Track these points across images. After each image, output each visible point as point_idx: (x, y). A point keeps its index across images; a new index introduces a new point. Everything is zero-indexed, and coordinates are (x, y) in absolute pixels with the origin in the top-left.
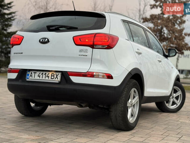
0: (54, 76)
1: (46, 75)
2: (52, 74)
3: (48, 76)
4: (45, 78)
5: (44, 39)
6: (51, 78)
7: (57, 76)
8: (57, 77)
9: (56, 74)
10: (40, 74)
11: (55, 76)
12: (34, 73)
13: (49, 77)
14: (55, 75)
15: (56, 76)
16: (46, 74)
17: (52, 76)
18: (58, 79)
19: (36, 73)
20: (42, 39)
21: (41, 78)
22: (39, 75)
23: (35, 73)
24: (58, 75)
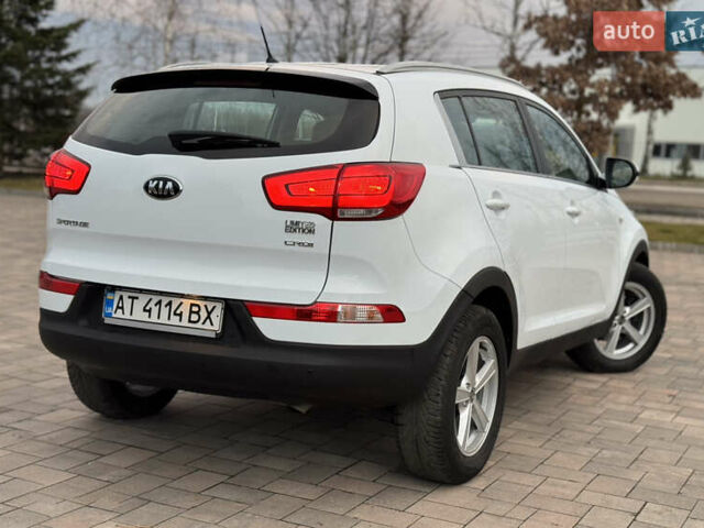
0: (198, 313)
1: (173, 310)
2: (192, 305)
3: (178, 312)
4: (169, 318)
5: (161, 183)
6: (190, 321)
7: (209, 313)
8: (209, 317)
9: (206, 306)
10: (152, 305)
11: (204, 314)
12: (130, 297)
13: (180, 315)
15: (206, 315)
16: (170, 304)
17: (191, 312)
18: (212, 324)
19: (137, 298)
20: (156, 182)
21: (154, 318)
22: (148, 308)
23: (133, 298)
24: (212, 310)
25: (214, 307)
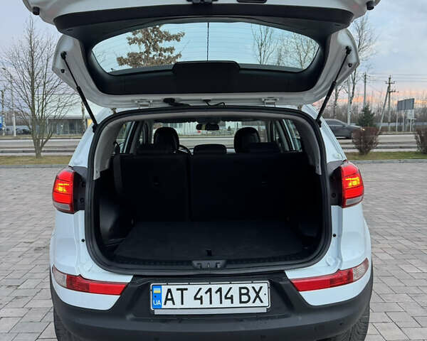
0: (247, 294)
7: (257, 293)
8: (258, 296)
9: (253, 288)
11: (252, 295)
12: (178, 289)
13: (231, 298)
14: (251, 290)
16: (220, 290)
17: (241, 294)
25: (261, 288)
